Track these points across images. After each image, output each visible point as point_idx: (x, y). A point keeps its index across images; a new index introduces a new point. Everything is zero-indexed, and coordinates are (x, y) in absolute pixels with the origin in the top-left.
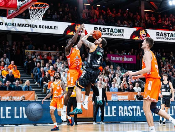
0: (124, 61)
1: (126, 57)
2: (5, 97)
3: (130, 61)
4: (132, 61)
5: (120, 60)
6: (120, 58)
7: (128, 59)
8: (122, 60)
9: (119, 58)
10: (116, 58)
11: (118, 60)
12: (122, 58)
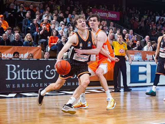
0: (108, 17)
1: (110, 13)
2: (5, 54)
3: (114, 17)
4: (116, 17)
5: (105, 16)
6: (105, 14)
7: (112, 16)
8: (106, 16)
9: (103, 13)
10: (101, 13)
11: (102, 16)
12: (106, 14)
